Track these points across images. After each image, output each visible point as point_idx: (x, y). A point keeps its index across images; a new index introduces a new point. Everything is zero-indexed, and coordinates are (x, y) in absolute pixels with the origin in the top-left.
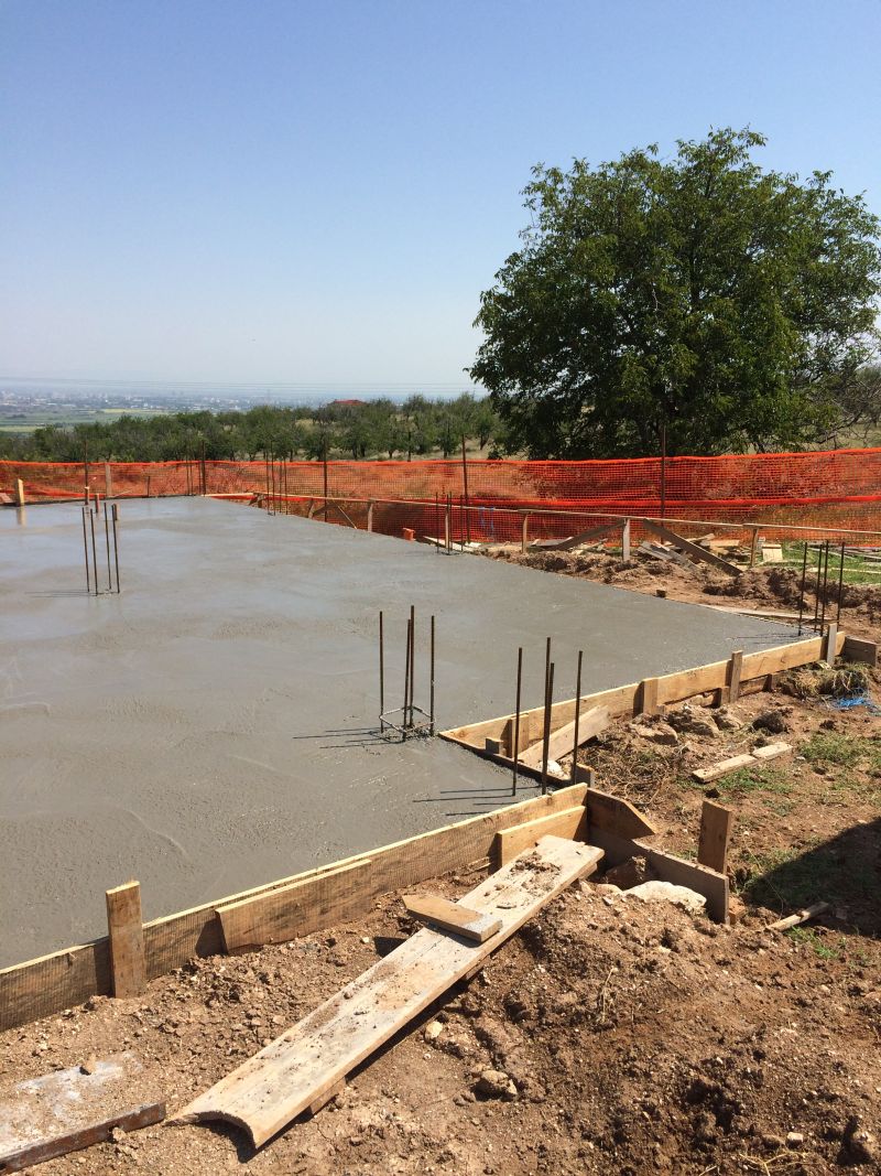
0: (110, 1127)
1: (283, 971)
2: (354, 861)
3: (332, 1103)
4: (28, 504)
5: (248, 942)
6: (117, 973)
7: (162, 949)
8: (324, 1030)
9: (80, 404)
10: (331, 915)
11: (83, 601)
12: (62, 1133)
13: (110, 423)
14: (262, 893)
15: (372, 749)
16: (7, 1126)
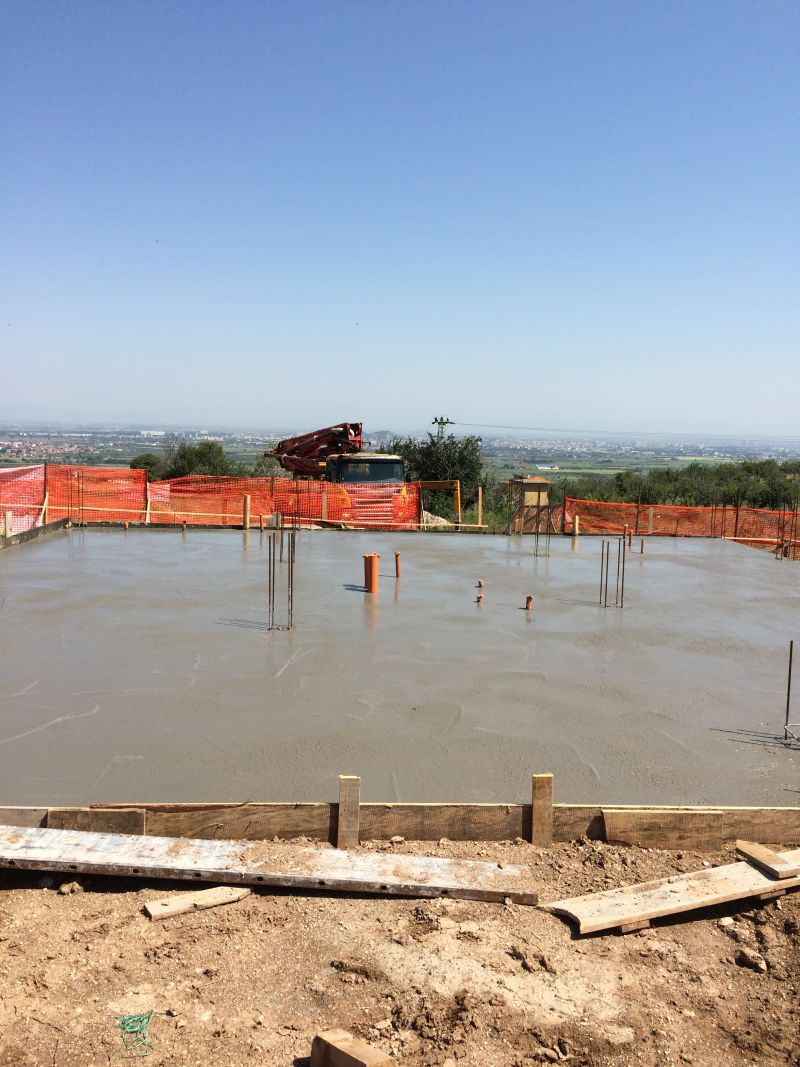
0: (506, 895)
1: (638, 862)
2: (709, 810)
3: (636, 932)
5: (622, 839)
6: (535, 829)
7: (565, 824)
8: (647, 893)
9: (658, 451)
12: (479, 888)
13: (681, 469)
16: (453, 876)
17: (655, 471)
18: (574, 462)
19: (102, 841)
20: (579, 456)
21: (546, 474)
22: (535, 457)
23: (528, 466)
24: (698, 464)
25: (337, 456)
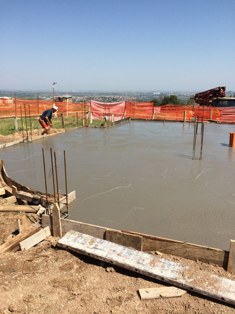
19: (124, 251)
25: (216, 98)
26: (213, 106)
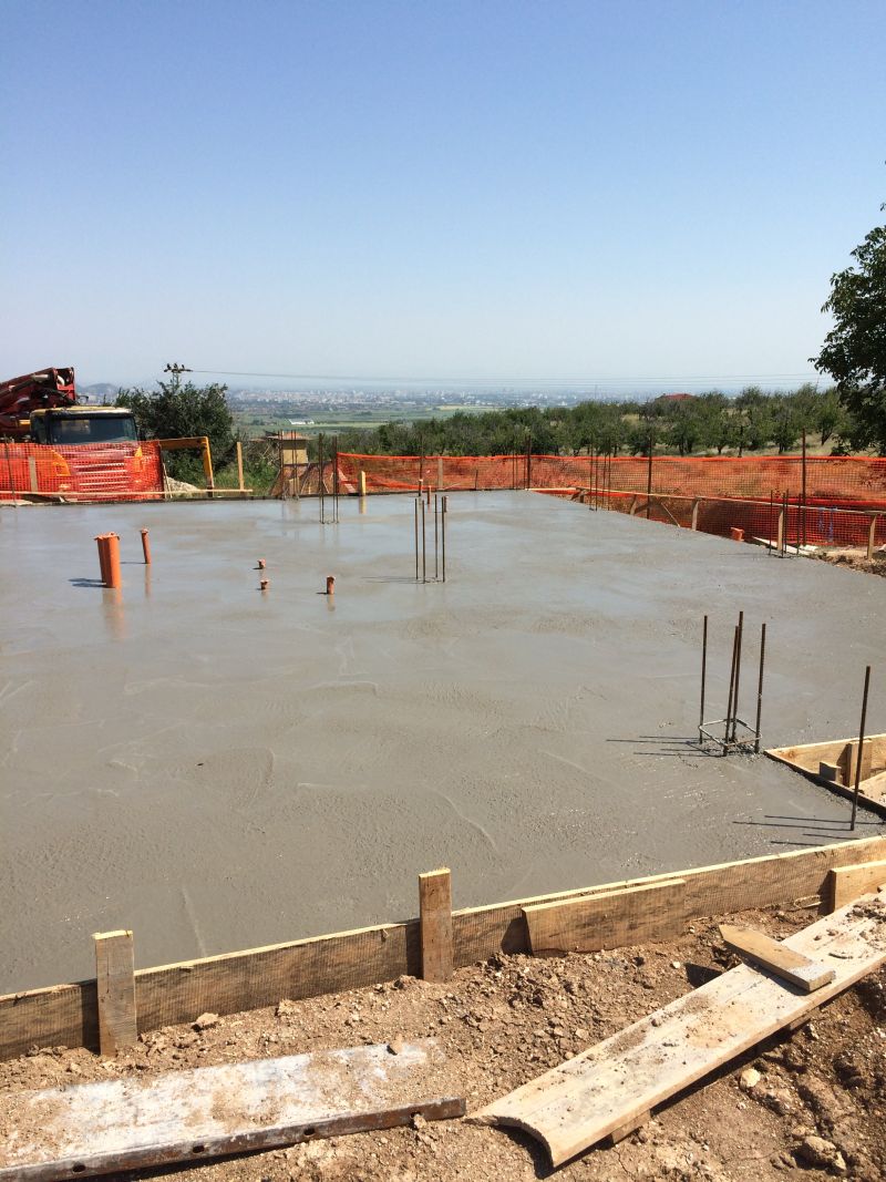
0: (413, 1112)
1: (588, 983)
2: (666, 879)
3: (635, 1135)
4: (368, 494)
5: (552, 947)
6: (426, 956)
7: (470, 939)
8: (629, 1055)
9: (419, 401)
10: (640, 932)
11: (411, 588)
12: (367, 1110)
13: (445, 419)
14: (570, 898)
15: (690, 760)
16: (318, 1093)
17: (420, 422)
18: (331, 415)
20: (335, 408)
21: (302, 429)
22: (287, 411)
23: (281, 421)
24: (462, 413)
25: (44, 410)
26: (38, 442)
